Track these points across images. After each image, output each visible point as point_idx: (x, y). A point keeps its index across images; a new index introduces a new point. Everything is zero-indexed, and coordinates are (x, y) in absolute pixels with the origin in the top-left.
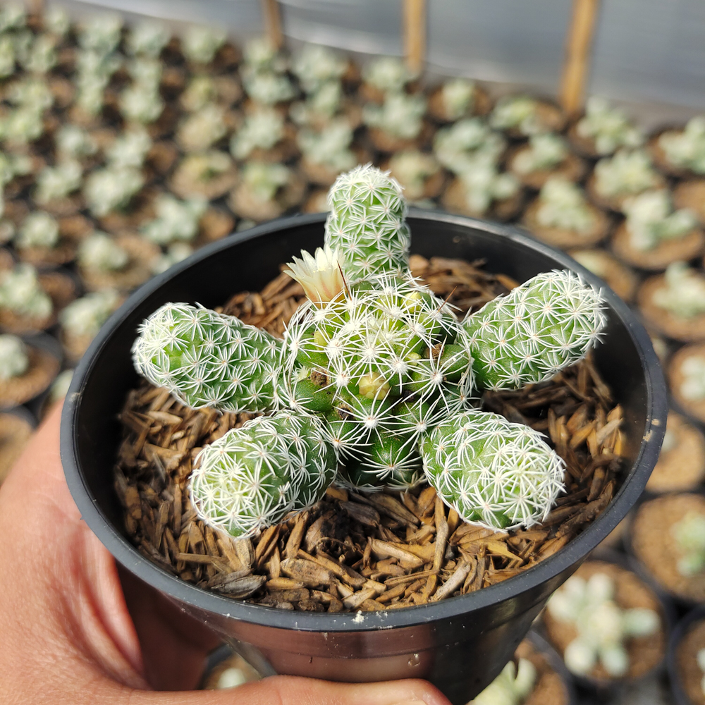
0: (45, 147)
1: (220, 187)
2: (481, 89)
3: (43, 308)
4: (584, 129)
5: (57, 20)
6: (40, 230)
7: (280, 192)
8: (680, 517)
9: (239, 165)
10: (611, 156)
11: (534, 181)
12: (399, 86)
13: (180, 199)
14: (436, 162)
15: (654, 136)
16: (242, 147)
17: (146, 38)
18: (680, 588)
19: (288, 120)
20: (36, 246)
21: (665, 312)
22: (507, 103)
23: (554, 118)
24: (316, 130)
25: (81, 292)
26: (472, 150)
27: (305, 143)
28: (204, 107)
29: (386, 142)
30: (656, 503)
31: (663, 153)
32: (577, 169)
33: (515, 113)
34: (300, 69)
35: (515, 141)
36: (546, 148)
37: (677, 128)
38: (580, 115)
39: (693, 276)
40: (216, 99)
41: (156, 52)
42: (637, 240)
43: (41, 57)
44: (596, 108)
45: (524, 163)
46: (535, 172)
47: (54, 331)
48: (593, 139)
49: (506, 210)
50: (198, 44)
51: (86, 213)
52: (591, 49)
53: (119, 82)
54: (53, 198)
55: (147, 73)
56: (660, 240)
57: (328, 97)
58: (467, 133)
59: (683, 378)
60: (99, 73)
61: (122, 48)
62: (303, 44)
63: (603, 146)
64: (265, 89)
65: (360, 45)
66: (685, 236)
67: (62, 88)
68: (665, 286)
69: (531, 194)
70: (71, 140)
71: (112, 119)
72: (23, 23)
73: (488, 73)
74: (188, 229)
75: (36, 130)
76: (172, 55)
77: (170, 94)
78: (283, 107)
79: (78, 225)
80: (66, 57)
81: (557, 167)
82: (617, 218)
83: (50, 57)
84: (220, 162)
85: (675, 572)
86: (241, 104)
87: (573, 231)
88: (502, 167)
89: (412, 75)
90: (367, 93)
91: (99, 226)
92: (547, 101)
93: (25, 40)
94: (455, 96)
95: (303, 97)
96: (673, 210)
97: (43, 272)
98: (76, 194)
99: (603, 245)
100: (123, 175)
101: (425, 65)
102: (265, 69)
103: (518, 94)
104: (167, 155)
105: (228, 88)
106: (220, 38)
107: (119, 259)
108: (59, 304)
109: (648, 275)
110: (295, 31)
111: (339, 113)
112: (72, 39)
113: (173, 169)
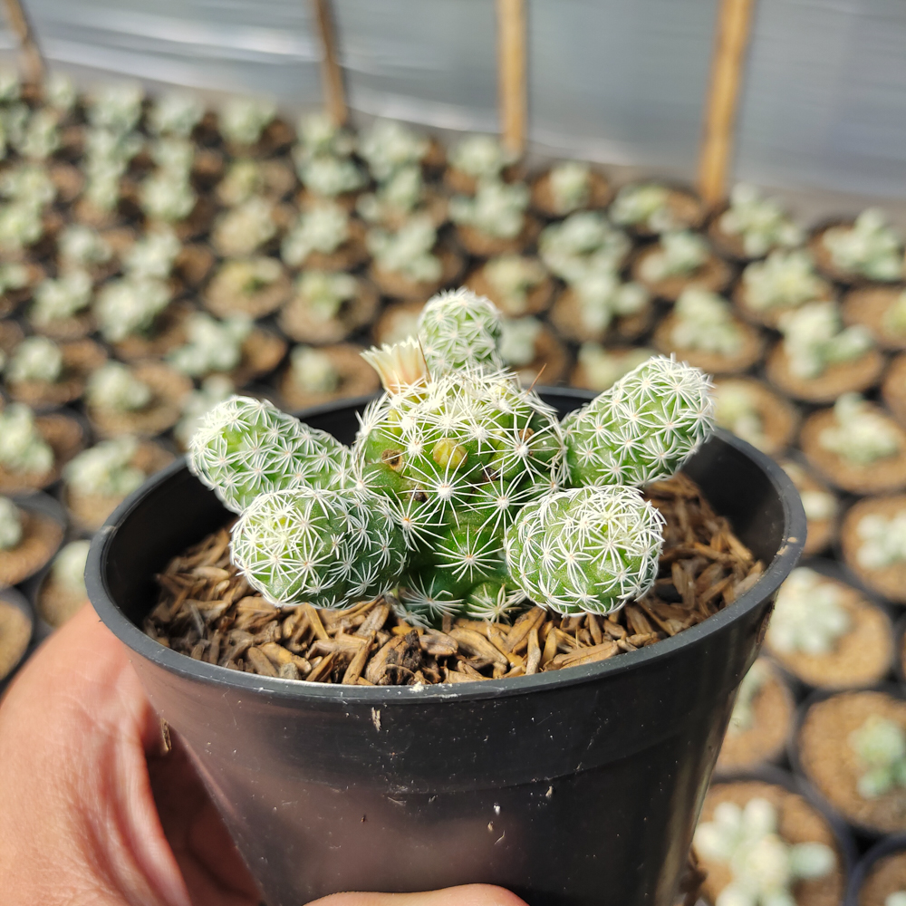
0: (44, 253)
1: (268, 302)
2: (598, 175)
3: (42, 460)
4: (729, 224)
5: (60, 91)
6: (38, 360)
7: (345, 307)
8: (860, 722)
9: (294, 274)
10: (763, 259)
11: (668, 291)
12: (494, 171)
13: (218, 319)
14: (543, 266)
15: (816, 233)
16: (296, 252)
17: (174, 113)
18: (862, 815)
19: (354, 215)
20: (32, 380)
21: (834, 456)
22: (630, 193)
23: (691, 211)
24: (390, 230)
25: (91, 440)
26: (588, 253)
27: (376, 244)
28: (247, 200)
29: (479, 243)
30: (829, 704)
31: (828, 255)
32: (721, 275)
33: (641, 204)
34: (369, 150)
35: (643, 240)
36: (681, 250)
37: (845, 222)
38: (724, 207)
39: (868, 411)
40: (262, 190)
41: (186, 130)
42: (797, 365)
43: (40, 138)
44: (743, 197)
45: (653, 268)
46: (670, 278)
47: (56, 490)
48: (741, 236)
49: (631, 328)
50: (240, 121)
51: (96, 336)
52: (735, 124)
53: (140, 168)
54: (55, 319)
55: (175, 158)
56: (827, 367)
57: (405, 186)
58: (582, 230)
59: (860, 542)
60: (113, 157)
61: (143, 127)
62: (374, 118)
63: (753, 245)
64: (325, 176)
65: (444, 119)
66: (859, 359)
67: (66, 177)
68: (836, 425)
69: (663, 308)
70: (77, 244)
71: (131, 216)
72: (17, 94)
73: (606, 153)
74: (227, 357)
75: (33, 232)
76: (207, 134)
77: (204, 184)
78: (348, 199)
79: (87, 352)
80: (72, 137)
81: (696, 273)
82: (772, 337)
83: (51, 138)
84: (268, 270)
85: (856, 794)
86: (294, 196)
87: (718, 353)
88: (626, 274)
89: (511, 156)
90: (455, 181)
91: (114, 354)
92: (682, 189)
93: (19, 116)
94: (566, 184)
95: (373, 186)
96: (842, 326)
97: (41, 414)
98: (84, 312)
99: (755, 372)
100: (144, 288)
101: (527, 145)
102: (326, 152)
103: (643, 182)
104: (200, 262)
105: (278, 176)
106: (267, 112)
107: (139, 396)
108: (62, 455)
109: (813, 409)
110: (363, 103)
111: (419, 206)
112: (80, 115)
113: (209, 278)
